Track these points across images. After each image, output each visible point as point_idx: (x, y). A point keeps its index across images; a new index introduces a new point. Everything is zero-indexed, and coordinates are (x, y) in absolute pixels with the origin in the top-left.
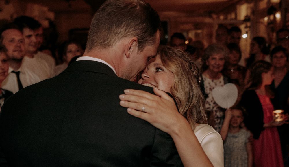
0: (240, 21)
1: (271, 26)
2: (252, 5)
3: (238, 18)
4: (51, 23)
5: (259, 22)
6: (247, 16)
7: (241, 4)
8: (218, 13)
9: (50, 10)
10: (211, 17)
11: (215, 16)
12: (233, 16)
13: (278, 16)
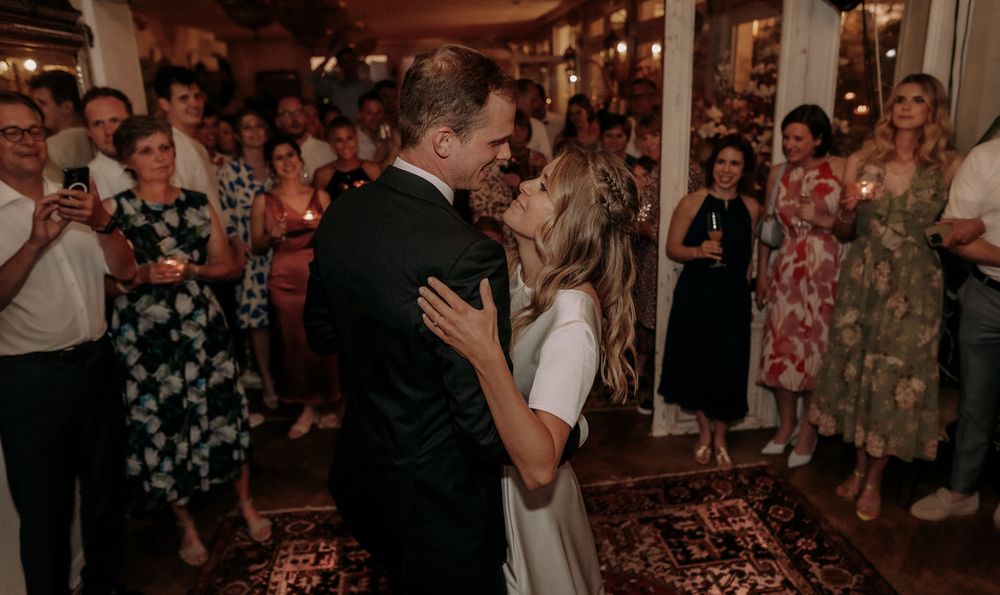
0: (558, 57)
1: (611, 68)
2: (578, 28)
3: (555, 53)
4: (222, 62)
5: (591, 61)
6: (570, 48)
7: (559, 27)
8: (520, 41)
9: (219, 38)
10: (508, 48)
11: (514, 47)
12: (546, 48)
13: (622, 48)
